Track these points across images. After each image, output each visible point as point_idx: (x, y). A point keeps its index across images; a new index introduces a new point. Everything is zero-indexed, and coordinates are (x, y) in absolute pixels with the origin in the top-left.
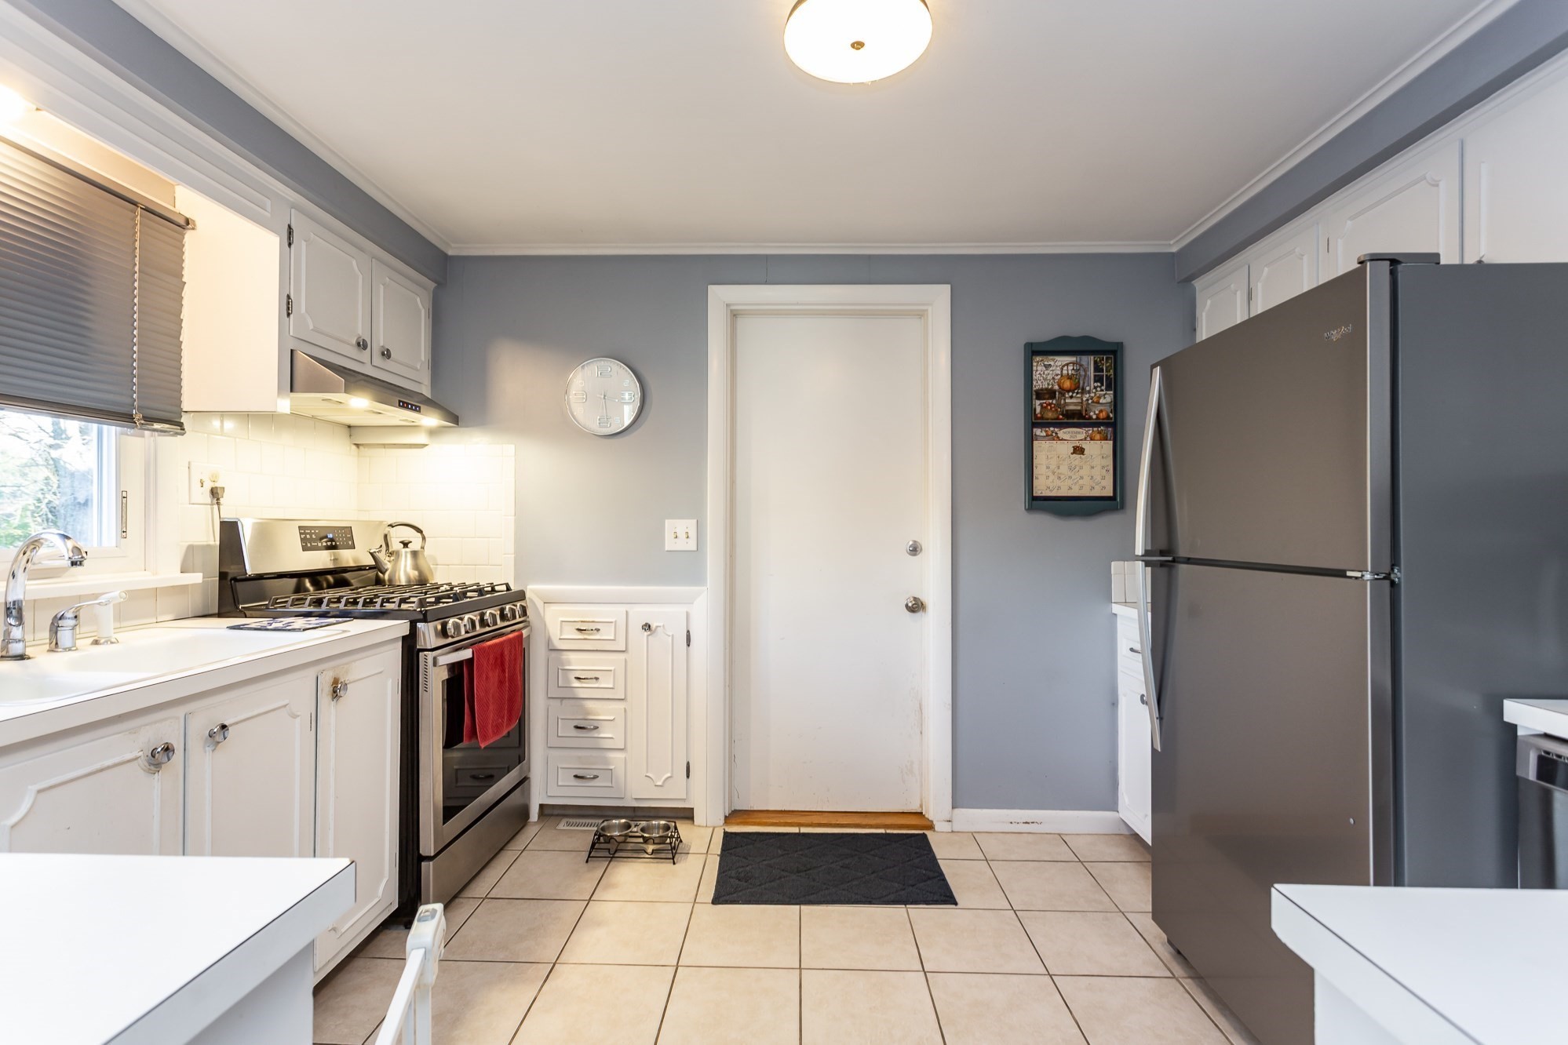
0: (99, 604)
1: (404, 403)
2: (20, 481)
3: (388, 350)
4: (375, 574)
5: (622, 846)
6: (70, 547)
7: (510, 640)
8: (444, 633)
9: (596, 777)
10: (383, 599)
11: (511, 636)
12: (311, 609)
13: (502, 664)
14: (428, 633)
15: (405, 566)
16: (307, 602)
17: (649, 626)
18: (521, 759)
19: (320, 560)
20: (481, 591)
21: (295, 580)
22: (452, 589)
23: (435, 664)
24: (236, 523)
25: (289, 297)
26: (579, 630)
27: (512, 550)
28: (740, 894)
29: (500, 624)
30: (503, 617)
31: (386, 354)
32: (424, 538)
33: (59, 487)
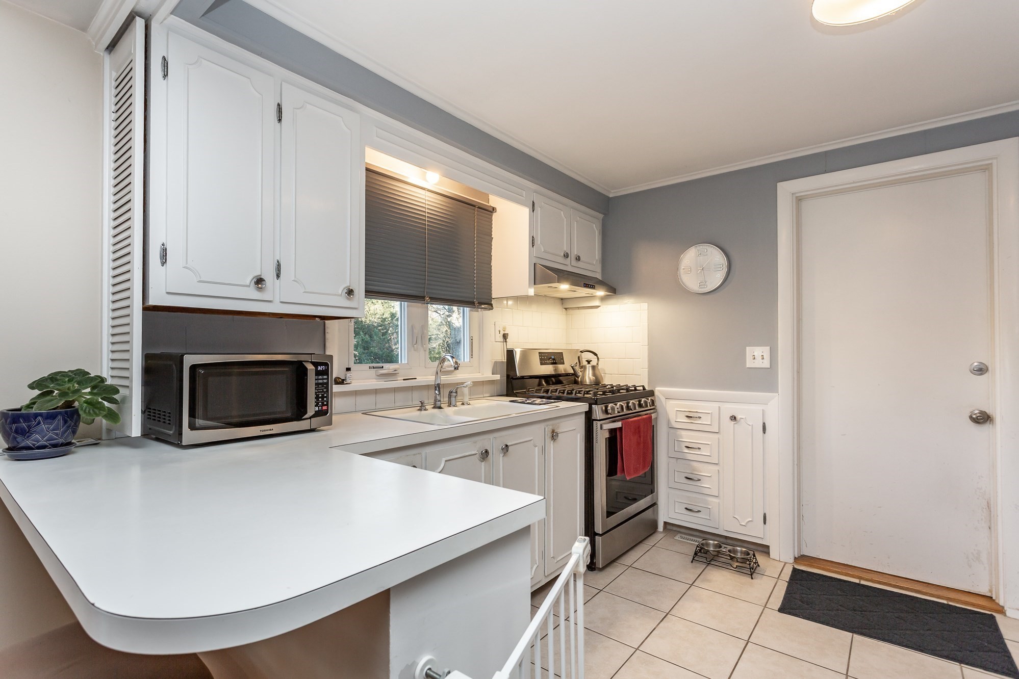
0: (464, 387)
1: (586, 284)
2: (438, 332)
3: (579, 257)
4: (573, 378)
5: (716, 558)
6: (454, 361)
7: (644, 419)
8: (606, 412)
9: (699, 511)
10: (576, 391)
11: (644, 417)
12: (545, 394)
13: (639, 432)
14: (598, 411)
15: (589, 374)
16: (542, 391)
17: (735, 418)
18: (652, 492)
19: (548, 370)
20: (628, 390)
21: (537, 380)
22: (613, 387)
23: (601, 428)
24: (513, 350)
25: (533, 237)
26: (687, 416)
27: (646, 366)
28: (801, 611)
29: (638, 409)
30: (640, 405)
31: (578, 259)
32: (598, 359)
33: (450, 335)
